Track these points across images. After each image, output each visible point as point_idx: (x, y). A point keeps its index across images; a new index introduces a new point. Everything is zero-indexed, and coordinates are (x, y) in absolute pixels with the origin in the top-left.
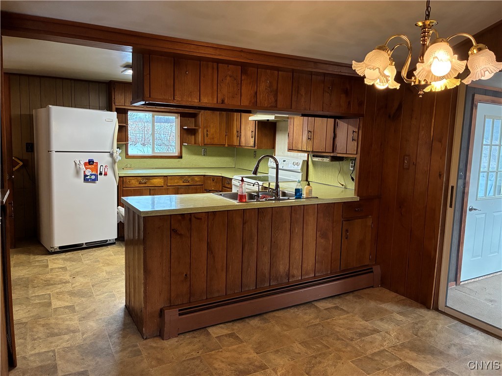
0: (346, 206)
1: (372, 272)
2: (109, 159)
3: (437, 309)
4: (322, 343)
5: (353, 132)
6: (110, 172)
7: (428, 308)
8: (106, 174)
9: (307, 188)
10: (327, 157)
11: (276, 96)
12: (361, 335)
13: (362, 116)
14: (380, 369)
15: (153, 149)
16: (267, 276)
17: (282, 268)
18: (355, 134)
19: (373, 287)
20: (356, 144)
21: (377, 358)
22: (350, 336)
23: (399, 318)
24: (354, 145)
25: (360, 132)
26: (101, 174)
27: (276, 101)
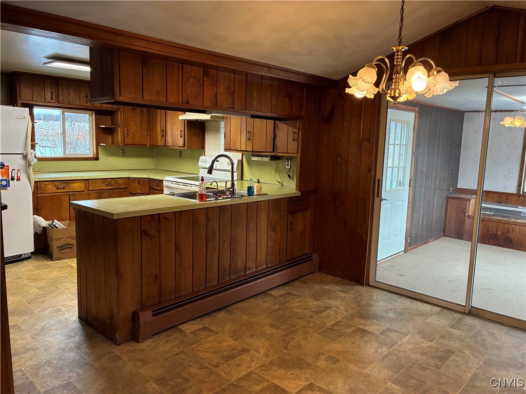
0: (290, 201)
1: (312, 259)
2: (22, 162)
3: (368, 285)
4: (288, 324)
5: (294, 133)
6: (23, 177)
7: (362, 284)
8: (18, 179)
9: (257, 186)
10: (266, 156)
11: (233, 97)
12: (318, 312)
13: (302, 118)
14: (341, 336)
15: (65, 151)
16: (228, 270)
17: (240, 262)
18: (296, 135)
19: (313, 273)
20: (296, 144)
21: (336, 328)
22: (309, 314)
23: (342, 295)
24: (295, 145)
25: (300, 133)
26: (13, 179)
27: (233, 102)
